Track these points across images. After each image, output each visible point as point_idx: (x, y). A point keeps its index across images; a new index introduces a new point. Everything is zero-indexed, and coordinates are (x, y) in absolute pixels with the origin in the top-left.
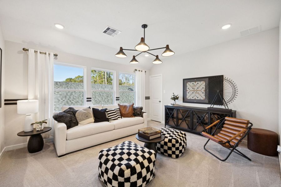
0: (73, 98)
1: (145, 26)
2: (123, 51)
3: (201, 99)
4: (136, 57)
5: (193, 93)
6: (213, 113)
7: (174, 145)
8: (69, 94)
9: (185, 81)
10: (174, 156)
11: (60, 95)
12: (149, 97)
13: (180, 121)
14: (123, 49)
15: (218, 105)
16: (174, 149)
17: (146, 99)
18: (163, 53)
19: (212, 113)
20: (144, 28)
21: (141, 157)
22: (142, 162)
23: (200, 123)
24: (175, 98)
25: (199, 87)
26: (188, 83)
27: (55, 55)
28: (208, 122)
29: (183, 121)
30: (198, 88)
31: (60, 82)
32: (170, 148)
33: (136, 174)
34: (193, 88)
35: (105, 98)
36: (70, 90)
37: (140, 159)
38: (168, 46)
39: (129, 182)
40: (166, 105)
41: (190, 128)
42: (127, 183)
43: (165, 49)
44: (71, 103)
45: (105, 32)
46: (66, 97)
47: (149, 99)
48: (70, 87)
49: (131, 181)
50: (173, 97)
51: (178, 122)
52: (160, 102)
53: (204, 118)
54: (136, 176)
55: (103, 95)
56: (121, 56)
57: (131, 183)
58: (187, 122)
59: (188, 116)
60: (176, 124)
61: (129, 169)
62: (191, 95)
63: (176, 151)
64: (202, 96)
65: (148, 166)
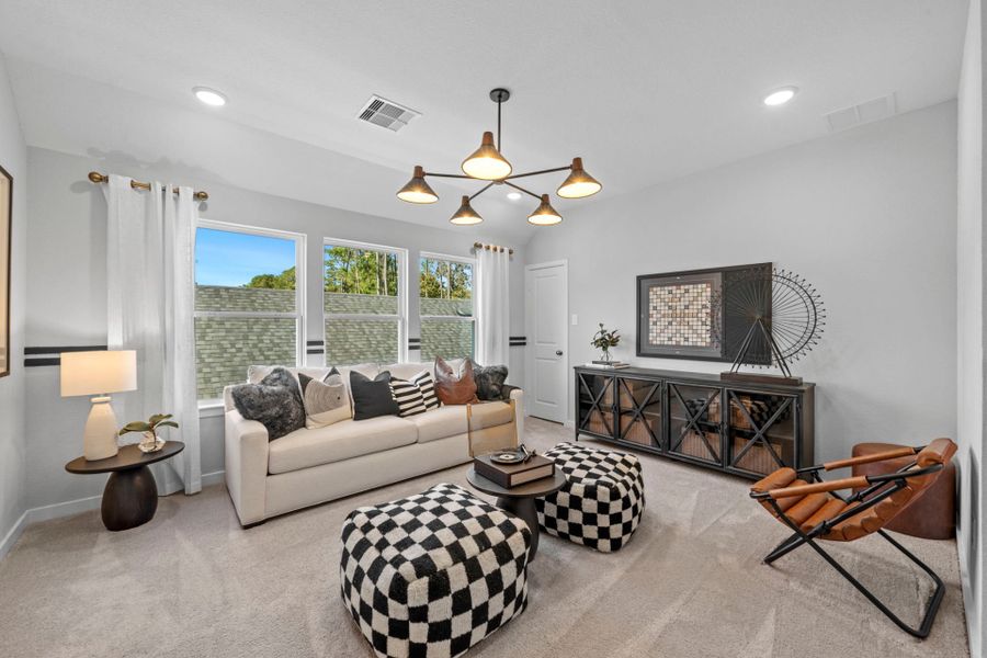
0: (272, 341)
1: (501, 95)
2: (426, 178)
3: (699, 344)
4: (471, 202)
5: (670, 323)
6: (736, 393)
7: (603, 508)
8: (256, 328)
9: (644, 283)
10: (605, 544)
11: (228, 331)
12: (524, 338)
13: (627, 420)
14: (425, 174)
15: (757, 363)
16: (603, 521)
17: (511, 344)
18: (562, 186)
19: (733, 394)
20: (500, 102)
21: (473, 541)
22: (474, 559)
23: (693, 428)
24: (607, 342)
25: (691, 303)
26: (655, 289)
27: (197, 196)
28: (720, 421)
29: (635, 420)
30: (687, 307)
31: (227, 289)
32: (590, 519)
33: (447, 595)
34: (670, 308)
35: (379, 342)
36: (260, 314)
37: (470, 547)
38: (578, 161)
39: (425, 620)
40: (577, 365)
41: (661, 442)
42: (416, 624)
43: (569, 172)
44: (262, 358)
45: (367, 115)
46: (246, 338)
47: (524, 344)
48: (261, 304)
49: (431, 620)
50: (599, 336)
51: (619, 424)
52: (560, 354)
53: (707, 409)
54: (447, 602)
55: (371, 332)
56: (417, 196)
57: (431, 625)
58: (649, 422)
59: (653, 400)
60: (612, 427)
61: (426, 579)
62: (662, 331)
63: (613, 528)
64: (700, 334)
65: (497, 574)
